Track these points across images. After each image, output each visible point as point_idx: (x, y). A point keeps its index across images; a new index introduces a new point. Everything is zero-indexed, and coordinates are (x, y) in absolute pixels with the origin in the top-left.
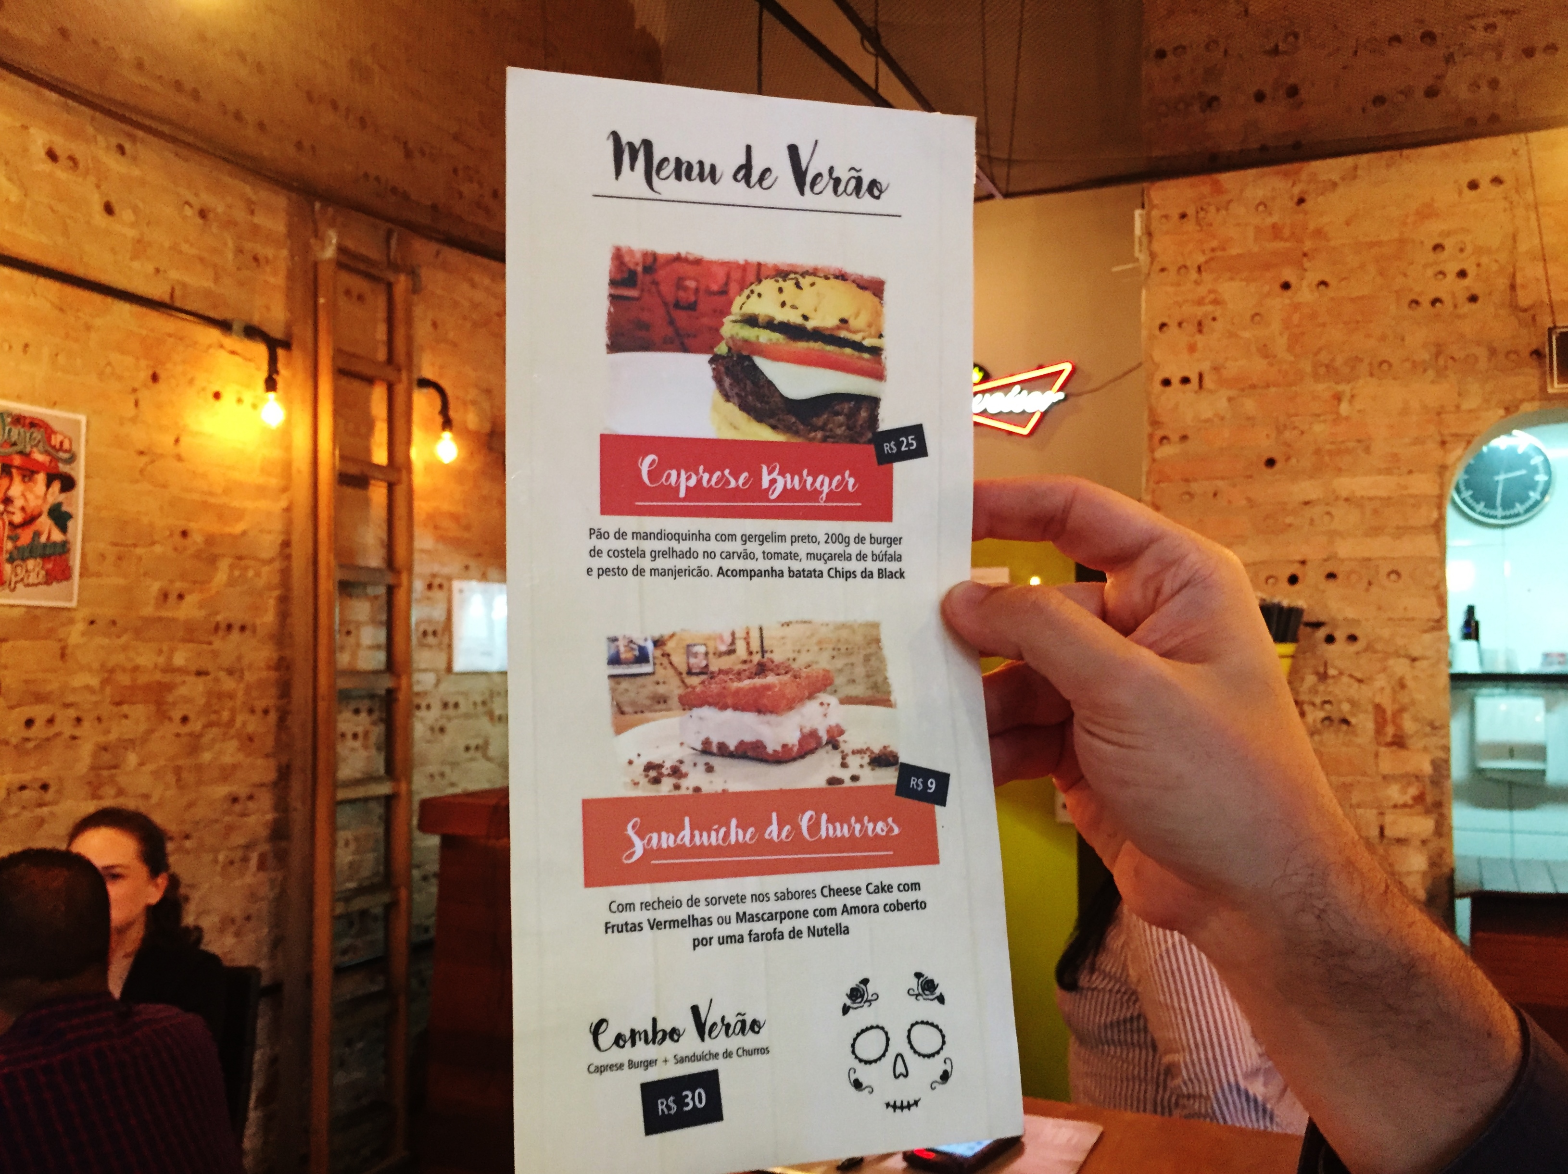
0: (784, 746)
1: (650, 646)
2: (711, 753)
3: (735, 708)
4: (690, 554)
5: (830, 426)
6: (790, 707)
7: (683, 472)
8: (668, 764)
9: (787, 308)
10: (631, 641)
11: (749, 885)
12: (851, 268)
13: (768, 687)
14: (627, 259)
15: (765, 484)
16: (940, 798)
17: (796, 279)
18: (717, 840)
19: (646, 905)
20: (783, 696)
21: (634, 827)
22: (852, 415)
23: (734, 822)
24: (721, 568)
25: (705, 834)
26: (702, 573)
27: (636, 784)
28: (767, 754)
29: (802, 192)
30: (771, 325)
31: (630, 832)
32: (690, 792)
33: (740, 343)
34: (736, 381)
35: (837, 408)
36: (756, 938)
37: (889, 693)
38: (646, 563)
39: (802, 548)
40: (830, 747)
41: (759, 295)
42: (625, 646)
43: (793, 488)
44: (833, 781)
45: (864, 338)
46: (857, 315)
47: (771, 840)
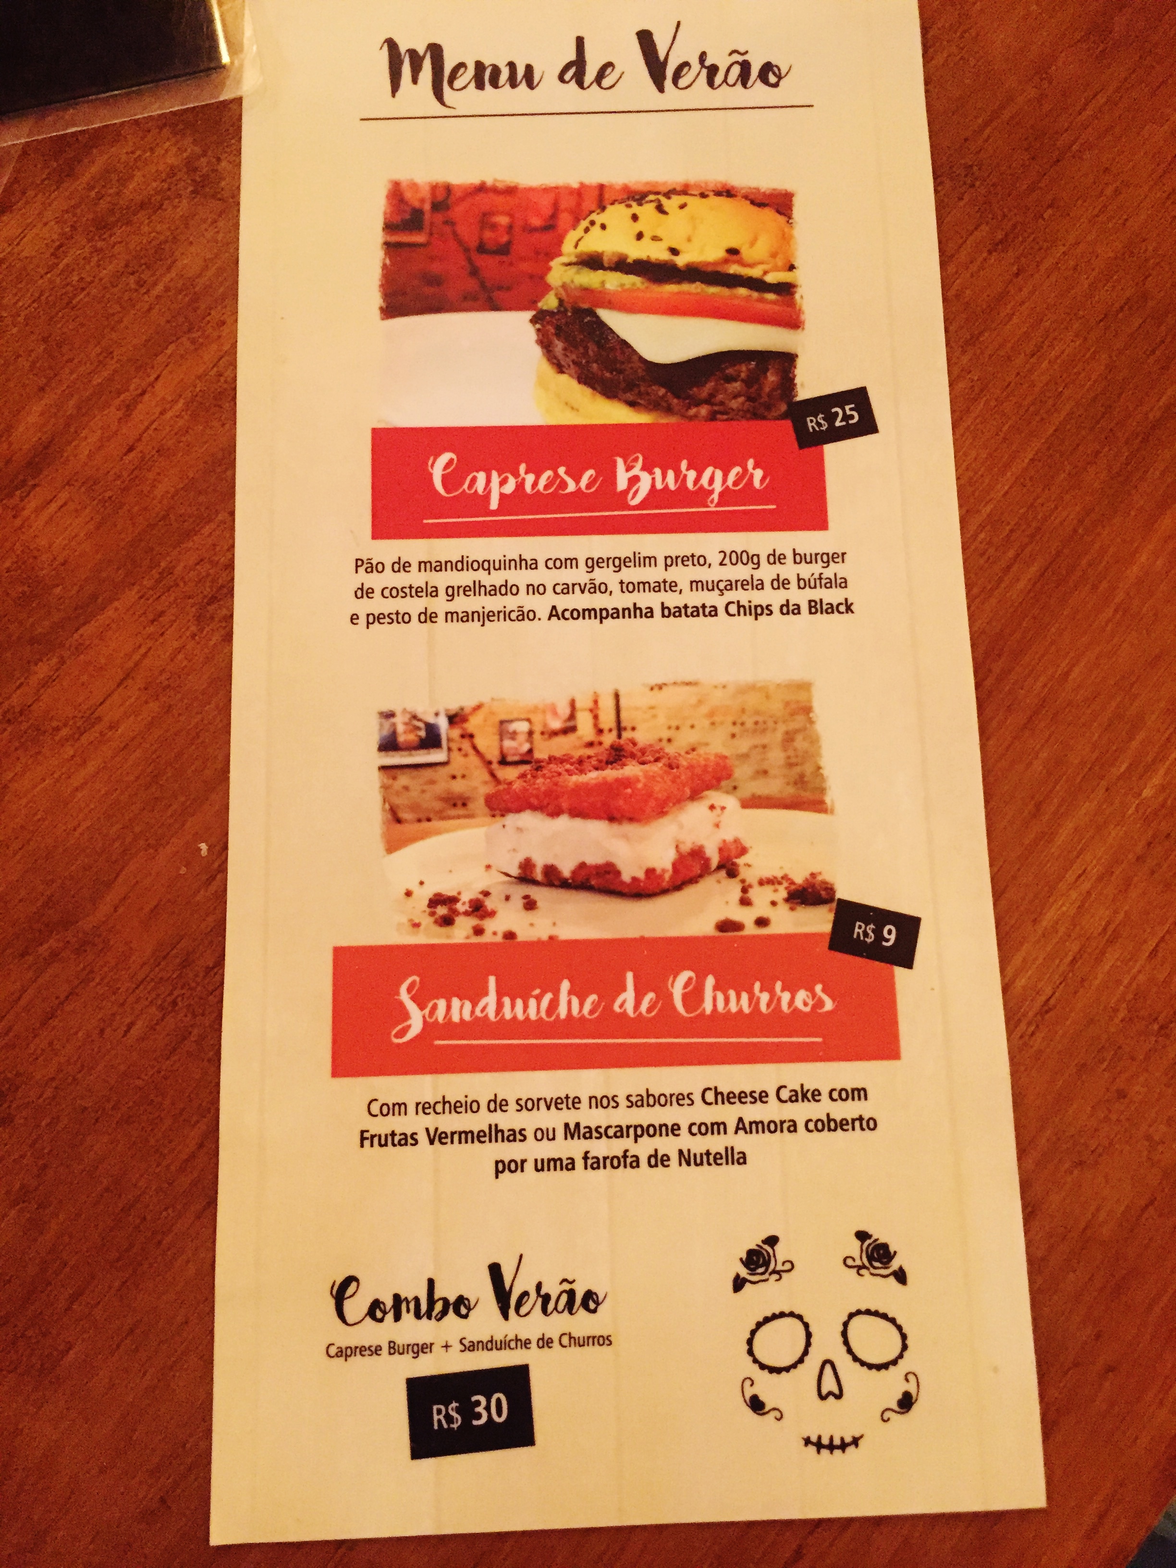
0: (650, 872)
1: (443, 723)
2: (535, 882)
3: (576, 813)
4: (508, 589)
5: (720, 397)
6: (661, 811)
7: (494, 474)
8: (466, 897)
9: (646, 240)
10: (415, 717)
11: (586, 1082)
12: (741, 180)
13: (626, 783)
14: (408, 195)
15: (622, 484)
16: (904, 955)
17: (659, 201)
18: (536, 1011)
19: (424, 1108)
20: (650, 795)
21: (409, 990)
22: (753, 381)
23: (565, 985)
24: (554, 607)
25: (519, 1003)
26: (525, 615)
27: (416, 925)
28: (623, 883)
29: (661, 89)
30: (622, 265)
31: (404, 996)
32: (499, 939)
33: (578, 294)
34: (571, 344)
35: (730, 371)
36: (595, 1163)
37: (822, 790)
38: (440, 605)
39: (682, 575)
40: (723, 873)
41: (603, 227)
42: (406, 724)
43: (666, 487)
44: (726, 926)
45: (765, 273)
46: (752, 243)
47: (624, 1014)
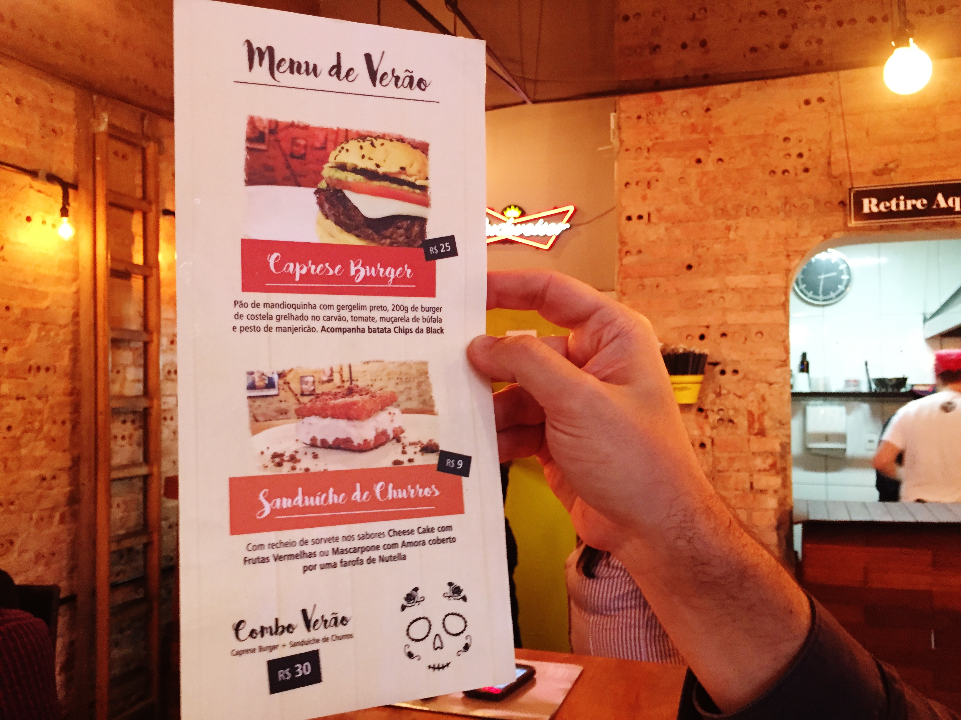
0: (365, 441)
1: (276, 377)
2: (317, 447)
3: (333, 416)
4: (303, 318)
5: (395, 236)
6: (369, 416)
7: (297, 264)
8: (288, 454)
9: (366, 159)
10: (263, 374)
11: (341, 530)
12: (408, 135)
13: (355, 403)
14: (258, 124)
15: (353, 273)
16: (465, 472)
17: (372, 141)
18: (320, 502)
19: (272, 546)
20: (365, 409)
21: (264, 495)
22: (408, 230)
23: (331, 490)
24: (323, 327)
25: (312, 498)
26: (311, 330)
27: (266, 467)
28: (353, 446)
29: (374, 85)
30: (355, 170)
31: (262, 498)
32: (302, 471)
33: (335, 182)
34: (332, 206)
35: (399, 224)
36: (345, 564)
37: (433, 406)
38: (273, 324)
39: (377, 314)
40: (395, 441)
41: (347, 150)
42: (259, 377)
43: (371, 275)
44: (397, 463)
45: (416, 180)
46: (411, 165)
47: (356, 501)
